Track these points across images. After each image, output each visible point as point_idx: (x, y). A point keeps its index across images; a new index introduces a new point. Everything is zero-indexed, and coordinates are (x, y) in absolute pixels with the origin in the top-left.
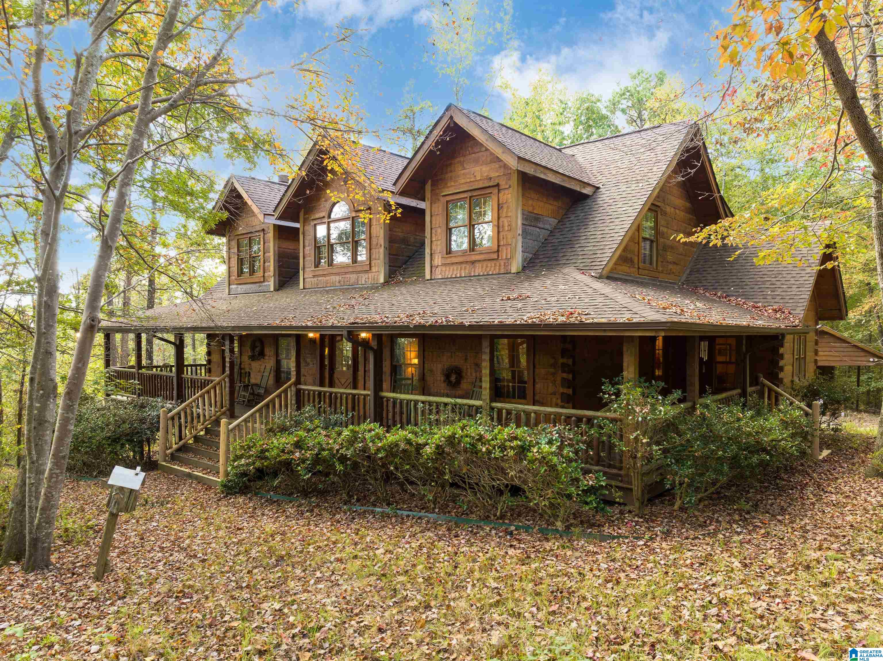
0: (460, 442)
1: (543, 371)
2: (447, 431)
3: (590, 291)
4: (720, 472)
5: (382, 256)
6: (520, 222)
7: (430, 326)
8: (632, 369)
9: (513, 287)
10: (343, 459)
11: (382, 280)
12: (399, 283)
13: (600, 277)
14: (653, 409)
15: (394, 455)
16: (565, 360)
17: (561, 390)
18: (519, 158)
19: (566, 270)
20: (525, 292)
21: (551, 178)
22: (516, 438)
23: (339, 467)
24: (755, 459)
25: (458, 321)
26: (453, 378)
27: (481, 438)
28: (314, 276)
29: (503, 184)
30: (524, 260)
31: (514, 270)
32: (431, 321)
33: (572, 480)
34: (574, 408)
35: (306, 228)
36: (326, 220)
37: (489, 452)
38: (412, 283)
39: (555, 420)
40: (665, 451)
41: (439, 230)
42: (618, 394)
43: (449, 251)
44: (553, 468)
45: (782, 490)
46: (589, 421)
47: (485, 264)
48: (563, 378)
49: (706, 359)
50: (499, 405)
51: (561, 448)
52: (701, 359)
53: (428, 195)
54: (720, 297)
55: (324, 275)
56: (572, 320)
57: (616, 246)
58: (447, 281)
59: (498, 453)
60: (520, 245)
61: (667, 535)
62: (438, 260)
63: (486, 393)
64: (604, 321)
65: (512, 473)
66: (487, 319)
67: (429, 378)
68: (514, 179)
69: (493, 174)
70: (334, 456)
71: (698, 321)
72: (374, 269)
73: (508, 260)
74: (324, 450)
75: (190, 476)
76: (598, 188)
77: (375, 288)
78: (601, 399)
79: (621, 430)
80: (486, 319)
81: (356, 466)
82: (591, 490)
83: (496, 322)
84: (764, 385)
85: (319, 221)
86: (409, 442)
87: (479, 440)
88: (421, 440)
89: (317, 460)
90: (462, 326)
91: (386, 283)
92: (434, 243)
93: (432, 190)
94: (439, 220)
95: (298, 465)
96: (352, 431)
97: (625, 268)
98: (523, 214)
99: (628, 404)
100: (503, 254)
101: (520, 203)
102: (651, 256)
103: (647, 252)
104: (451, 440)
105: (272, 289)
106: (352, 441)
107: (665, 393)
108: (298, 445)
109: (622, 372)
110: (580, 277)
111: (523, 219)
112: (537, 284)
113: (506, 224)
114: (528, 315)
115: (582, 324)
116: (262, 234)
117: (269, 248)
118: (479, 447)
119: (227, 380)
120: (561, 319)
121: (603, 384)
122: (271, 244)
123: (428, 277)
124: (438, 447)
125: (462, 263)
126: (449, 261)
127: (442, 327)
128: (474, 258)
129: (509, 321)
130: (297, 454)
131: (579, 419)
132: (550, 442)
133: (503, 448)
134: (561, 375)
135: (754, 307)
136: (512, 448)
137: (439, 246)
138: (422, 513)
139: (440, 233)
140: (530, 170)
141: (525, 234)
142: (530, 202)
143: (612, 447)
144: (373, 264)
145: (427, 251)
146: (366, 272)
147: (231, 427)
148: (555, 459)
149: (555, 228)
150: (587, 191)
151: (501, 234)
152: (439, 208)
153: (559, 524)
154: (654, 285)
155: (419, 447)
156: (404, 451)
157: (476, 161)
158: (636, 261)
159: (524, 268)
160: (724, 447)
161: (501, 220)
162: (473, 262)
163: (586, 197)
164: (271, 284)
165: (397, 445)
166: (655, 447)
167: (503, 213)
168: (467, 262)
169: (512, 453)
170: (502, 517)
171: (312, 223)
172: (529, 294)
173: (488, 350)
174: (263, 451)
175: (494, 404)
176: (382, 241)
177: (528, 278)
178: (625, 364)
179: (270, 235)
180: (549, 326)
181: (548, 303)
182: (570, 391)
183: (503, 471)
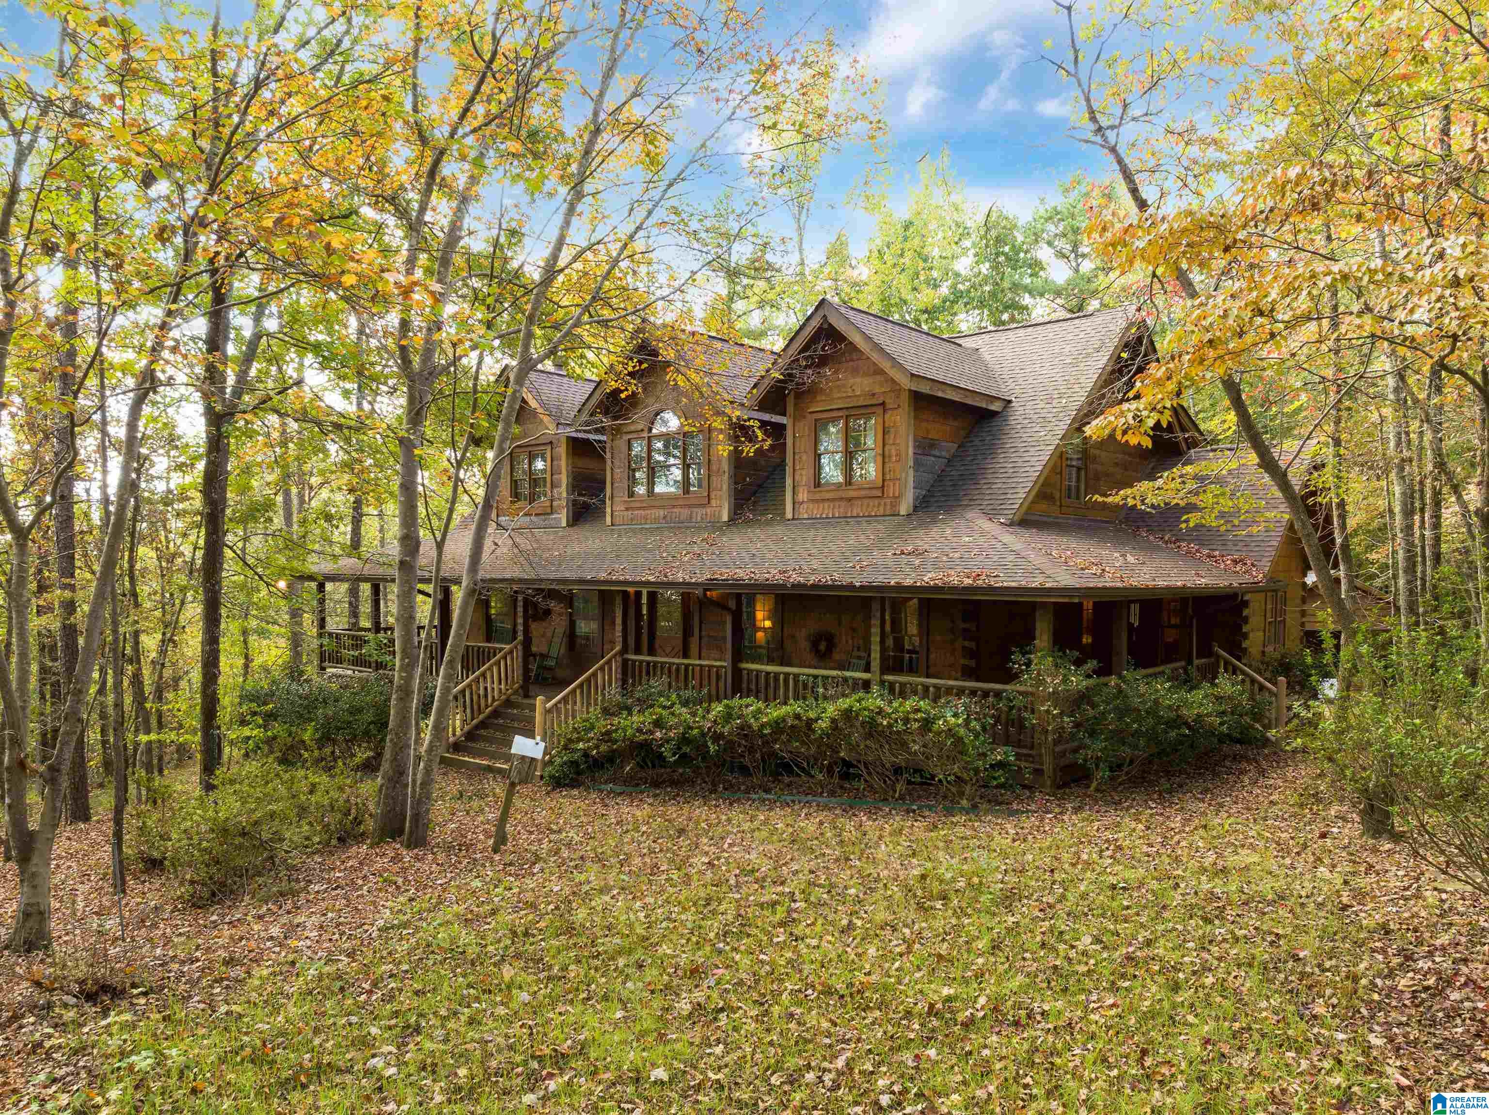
0: (857, 715)
1: (938, 638)
2: (844, 703)
3: (999, 546)
4: (1136, 747)
5: (725, 487)
6: (911, 451)
7: (813, 586)
8: (1045, 637)
9: (906, 536)
10: (717, 737)
11: (725, 518)
12: (748, 522)
13: (1011, 524)
14: (1065, 680)
15: (781, 731)
16: (966, 626)
17: (963, 661)
18: (912, 375)
19: (970, 515)
20: (922, 545)
21: (950, 395)
22: (918, 710)
23: (712, 748)
24: (1173, 734)
25: (846, 580)
26: (822, 647)
27: (880, 712)
28: (627, 509)
29: (890, 403)
30: (916, 499)
31: (903, 512)
32: (812, 579)
33: (979, 755)
34: (978, 680)
35: (617, 442)
36: (645, 435)
37: (890, 726)
38: (769, 523)
39: (960, 692)
40: (1077, 725)
41: (804, 458)
42: (1028, 664)
43: (818, 484)
44: (959, 740)
45: (1215, 775)
46: (998, 694)
47: (866, 501)
48: (964, 647)
49: (1136, 624)
50: (890, 678)
51: (967, 722)
52: (1130, 625)
53: (790, 408)
54: (1166, 543)
55: (640, 508)
56: (980, 582)
57: (1030, 484)
58: (815, 522)
59: (900, 726)
60: (911, 479)
61: (1077, 810)
62: (802, 496)
63: (875, 664)
64: (1014, 584)
65: (917, 747)
66: (881, 578)
67: (788, 645)
68: (905, 398)
69: (877, 390)
70: (703, 735)
71: (1119, 585)
72: (713, 503)
73: (897, 499)
74: (691, 728)
75: (490, 769)
76: (1010, 402)
77: (715, 526)
78: (1011, 669)
79: (1032, 703)
80: (879, 579)
81: (731, 745)
82: (1001, 765)
83: (892, 583)
84: (1218, 657)
85: (635, 435)
86: (797, 717)
87: (879, 713)
88: (812, 715)
89: (684, 740)
90: (851, 587)
91: (732, 521)
92: (798, 473)
93: (795, 405)
94: (804, 444)
95: (662, 745)
96: (727, 706)
97: (1043, 506)
98: (915, 441)
99: (1039, 674)
100: (890, 491)
101: (912, 428)
102: (1078, 488)
103: (1073, 484)
104: (847, 714)
105: (564, 524)
106: (728, 716)
107: (1078, 663)
108: (658, 723)
109: (1034, 639)
110: (986, 525)
111: (915, 447)
112: (935, 532)
113: (894, 452)
114: (930, 575)
115: (991, 589)
116: (549, 448)
117: (559, 466)
118: (879, 720)
119: (520, 647)
120: (968, 581)
121: (1013, 653)
122: (563, 463)
123: (789, 515)
124: (833, 721)
125: (833, 500)
126: (817, 496)
127: (826, 587)
128: (852, 494)
129: (908, 582)
130: (658, 734)
131: (986, 694)
132: (955, 715)
133: (906, 721)
134: (960, 643)
135: (1209, 556)
136: (916, 720)
137: (805, 476)
138: (810, 797)
139: (807, 459)
140: (925, 389)
141: (917, 465)
142: (924, 425)
143: (1021, 721)
144: (712, 496)
145: (789, 482)
146: (703, 506)
147: (549, 705)
148: (962, 731)
149: (954, 456)
150: (995, 407)
151: (887, 466)
152: (804, 428)
153: (964, 802)
154: (1080, 528)
155: (810, 722)
156: (792, 726)
157: (855, 371)
158: (1057, 495)
159: (915, 508)
160: (1138, 720)
161: (887, 448)
162: (850, 500)
163: (995, 414)
164: (562, 517)
165: (784, 720)
166: (1066, 719)
167: (890, 440)
168: (841, 499)
169: (916, 725)
170: (902, 798)
171: (626, 437)
172: (926, 547)
173: (878, 614)
174: (608, 733)
175: (886, 677)
176: (725, 466)
177: (923, 525)
178: (1037, 633)
179: (562, 450)
180: (954, 589)
181: (951, 560)
182: (973, 663)
183: (904, 745)
